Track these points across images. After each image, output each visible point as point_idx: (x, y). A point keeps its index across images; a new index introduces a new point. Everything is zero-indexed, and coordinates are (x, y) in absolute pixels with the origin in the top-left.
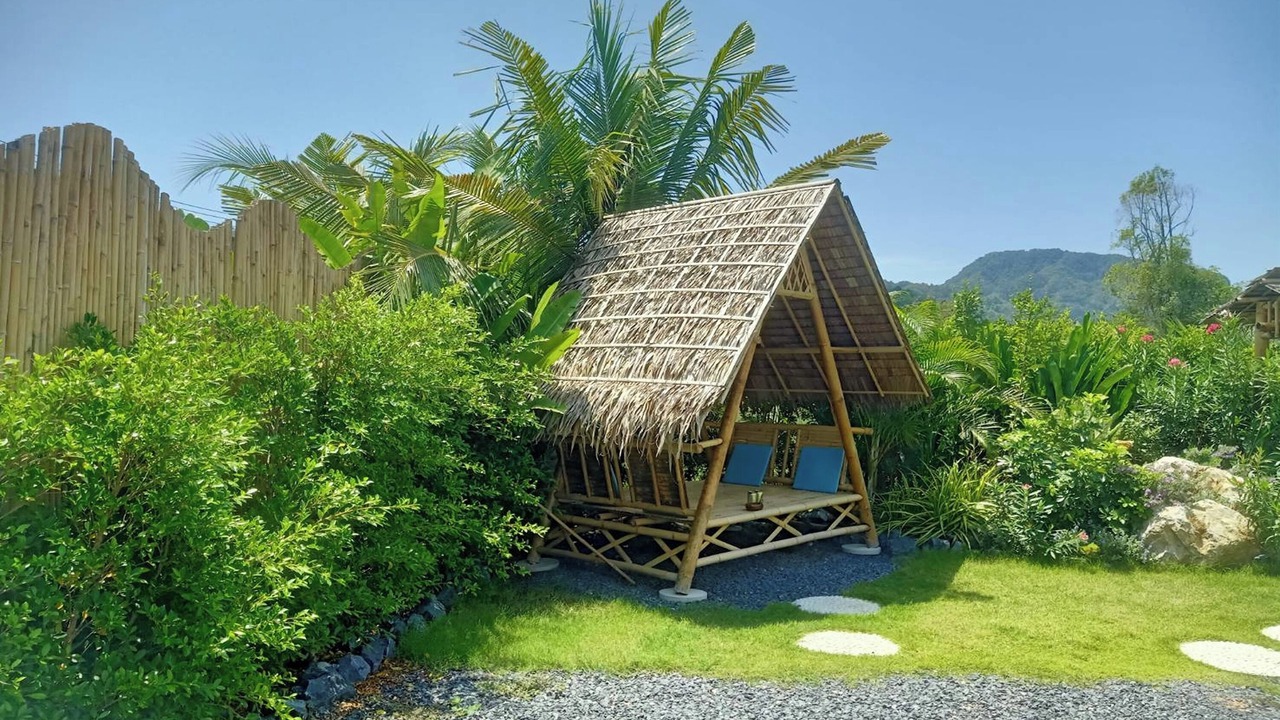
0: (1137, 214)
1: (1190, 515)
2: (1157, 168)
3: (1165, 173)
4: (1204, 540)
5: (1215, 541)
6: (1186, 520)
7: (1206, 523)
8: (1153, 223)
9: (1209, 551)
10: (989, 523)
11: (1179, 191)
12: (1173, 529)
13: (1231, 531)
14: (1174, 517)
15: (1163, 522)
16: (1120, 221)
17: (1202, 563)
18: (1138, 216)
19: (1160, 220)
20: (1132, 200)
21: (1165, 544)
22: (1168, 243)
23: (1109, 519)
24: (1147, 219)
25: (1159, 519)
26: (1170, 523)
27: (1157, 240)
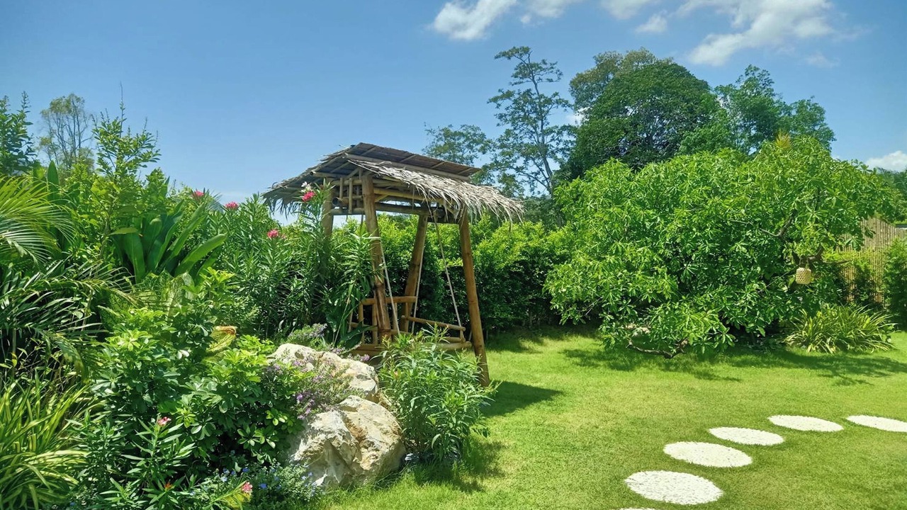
0: (55, 127)
1: (347, 421)
2: (72, 95)
3: (78, 100)
4: (363, 450)
5: (377, 450)
6: (346, 430)
7: (363, 427)
8: (66, 137)
9: (373, 464)
10: (76, 489)
11: (87, 115)
12: (335, 443)
13: (385, 433)
14: (334, 428)
15: (322, 436)
16: (40, 130)
17: (366, 482)
18: (57, 129)
19: (72, 135)
20: (52, 115)
21: (323, 465)
22: (77, 152)
23: (252, 442)
24: (62, 132)
25: (315, 433)
26: (330, 436)
27: (69, 150)
